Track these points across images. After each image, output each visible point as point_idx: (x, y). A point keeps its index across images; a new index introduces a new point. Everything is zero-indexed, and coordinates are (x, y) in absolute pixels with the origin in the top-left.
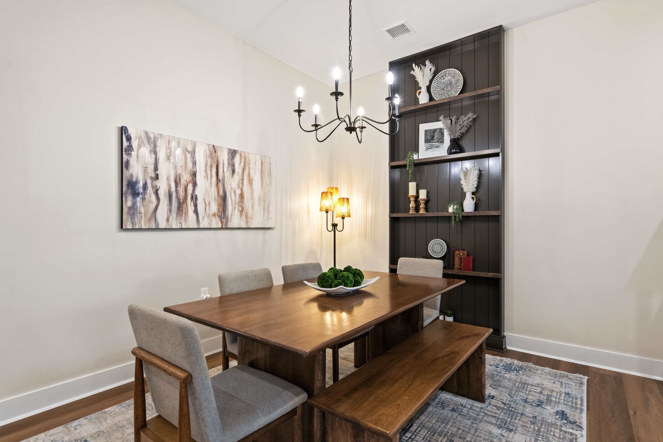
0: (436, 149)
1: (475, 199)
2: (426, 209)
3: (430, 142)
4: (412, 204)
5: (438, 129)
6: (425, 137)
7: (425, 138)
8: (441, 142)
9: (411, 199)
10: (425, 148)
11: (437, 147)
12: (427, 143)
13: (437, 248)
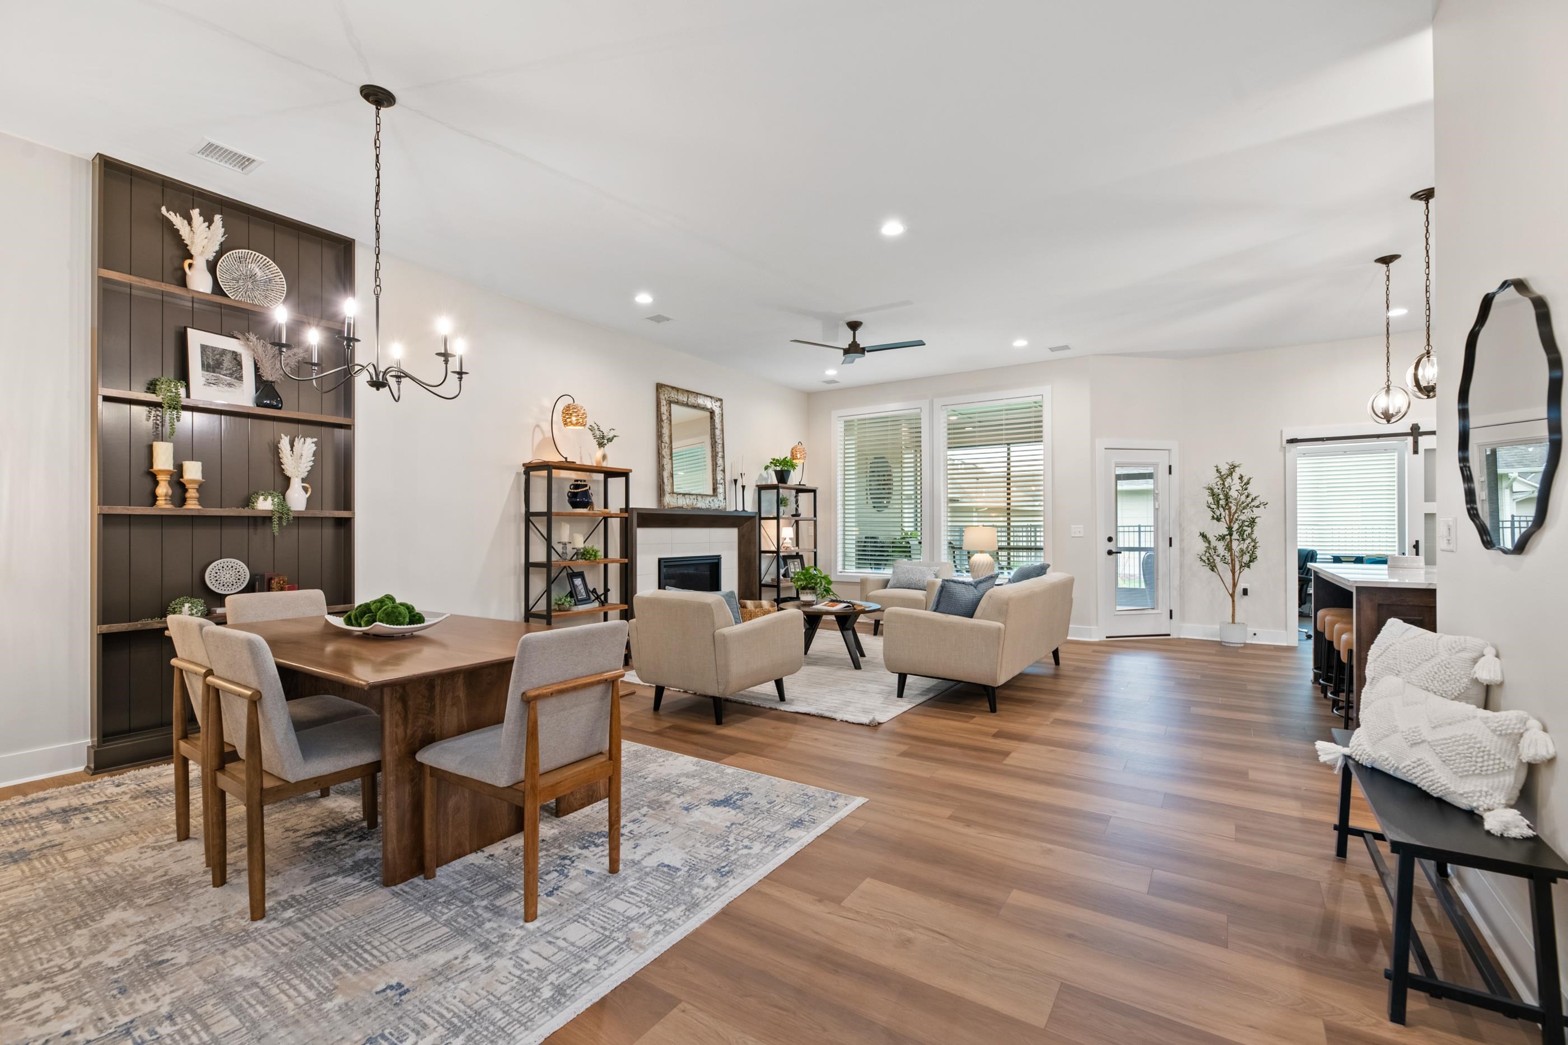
0: (227, 388)
1: (310, 490)
2: (201, 501)
3: (214, 372)
4: (163, 489)
5: (230, 351)
6: (202, 357)
7: (202, 362)
8: (236, 378)
9: (160, 478)
10: (203, 380)
11: (230, 385)
12: (208, 371)
13: (227, 576)
